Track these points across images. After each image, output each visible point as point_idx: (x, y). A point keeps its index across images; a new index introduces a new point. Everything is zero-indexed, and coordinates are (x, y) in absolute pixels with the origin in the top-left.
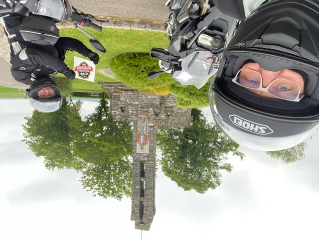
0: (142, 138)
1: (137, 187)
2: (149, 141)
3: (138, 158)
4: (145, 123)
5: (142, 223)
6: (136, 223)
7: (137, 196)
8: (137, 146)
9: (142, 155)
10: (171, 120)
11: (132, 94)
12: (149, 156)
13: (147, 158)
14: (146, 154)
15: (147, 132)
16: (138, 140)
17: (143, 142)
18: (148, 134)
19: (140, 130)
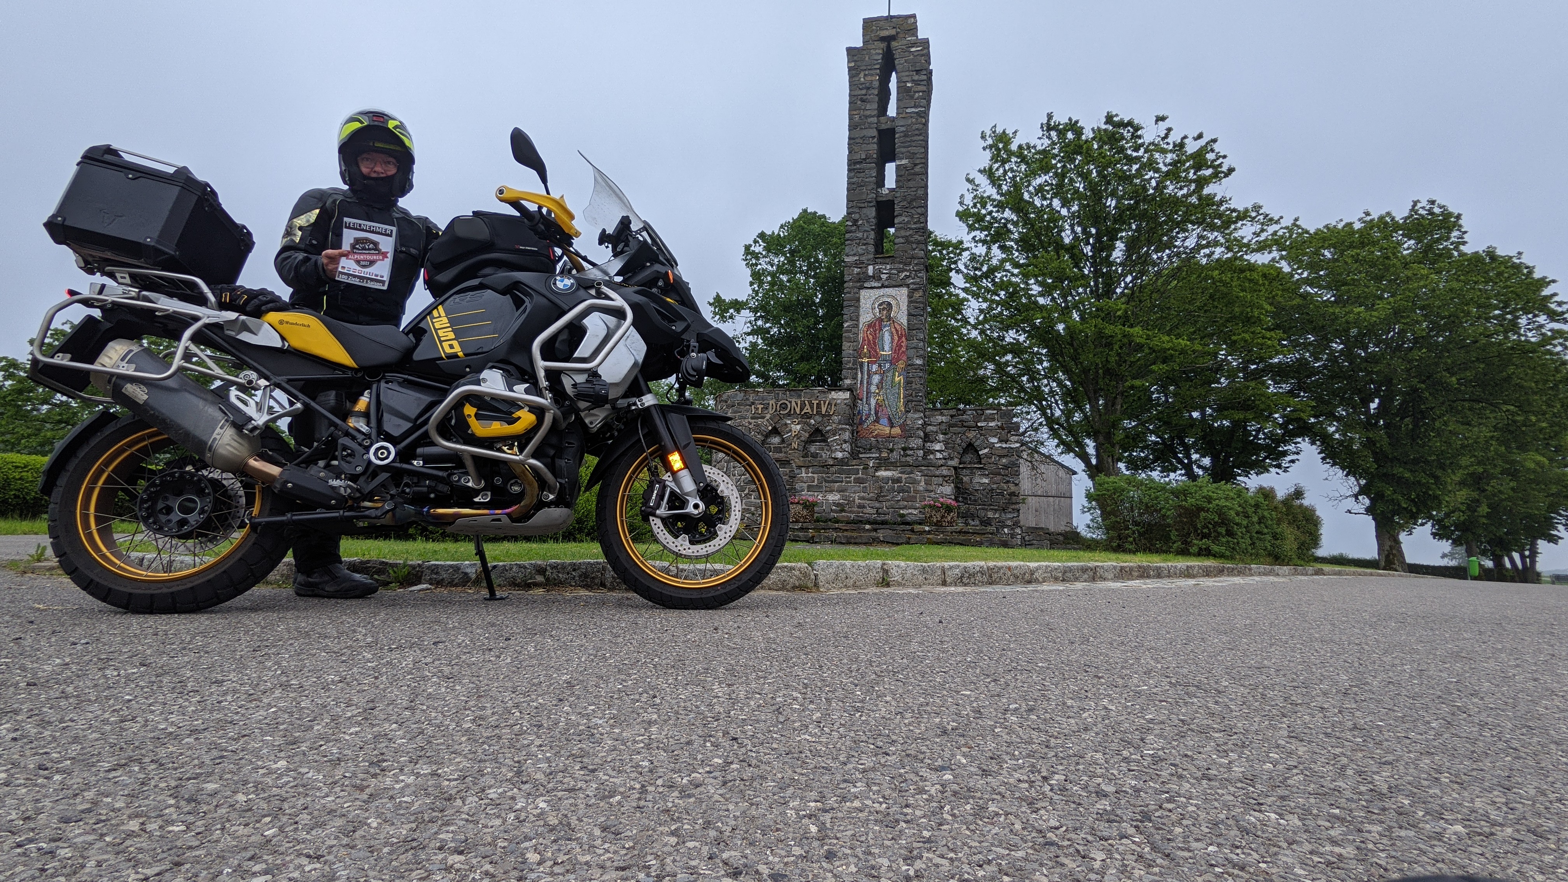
0: (887, 347)
2: (861, 336)
3: (900, 271)
5: (888, 39)
6: (915, 33)
7: (903, 129)
8: (906, 313)
9: (886, 283)
10: (763, 418)
11: (905, 508)
12: (859, 280)
13: (866, 273)
14: (872, 288)
15: (869, 371)
16: (900, 338)
17: (881, 330)
18: (862, 364)
19: (894, 375)
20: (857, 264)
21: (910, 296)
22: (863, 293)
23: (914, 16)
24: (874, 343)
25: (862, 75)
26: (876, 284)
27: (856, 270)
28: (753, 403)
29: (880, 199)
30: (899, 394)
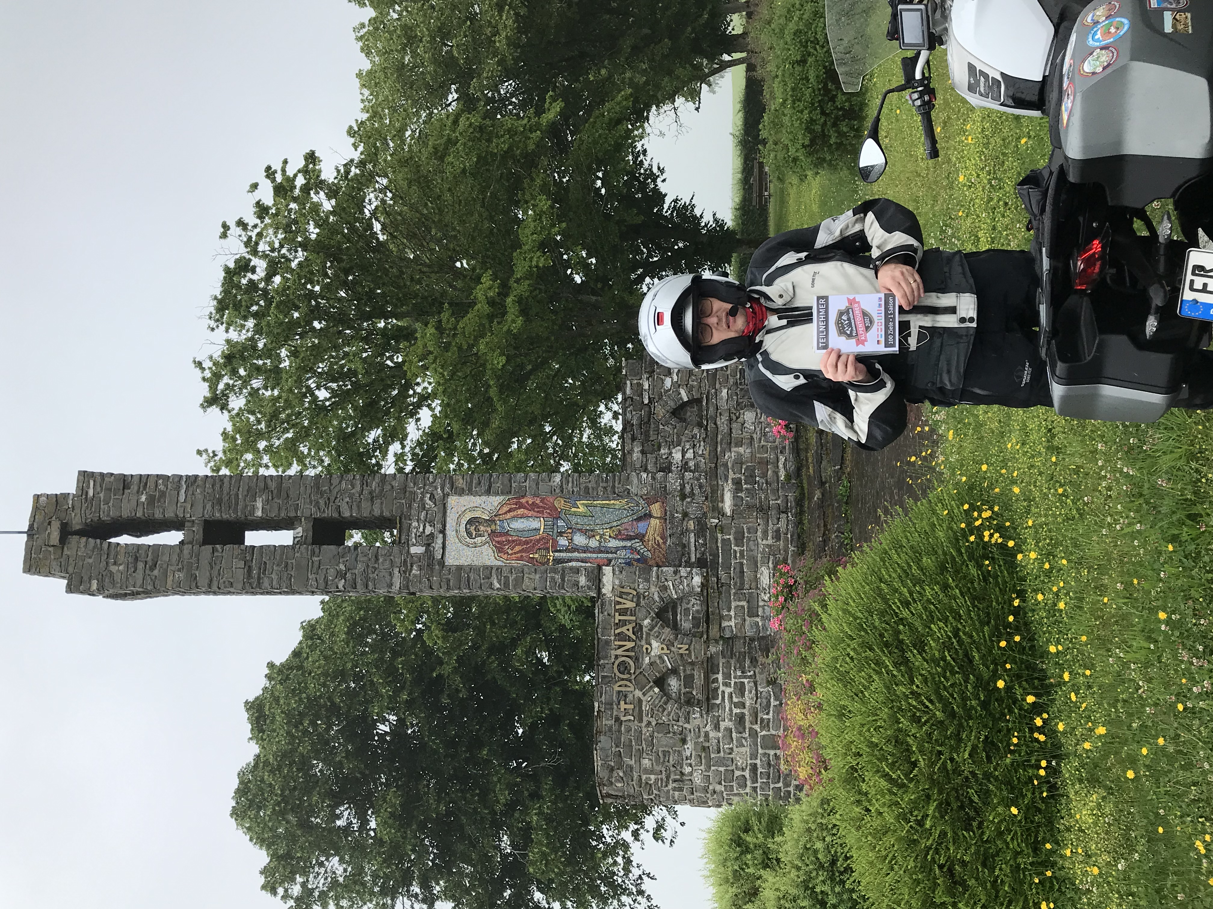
0: (534, 524)
1: (259, 504)
2: (514, 563)
3: (423, 507)
4: (613, 543)
5: (66, 532)
6: (65, 496)
7: (209, 506)
8: (484, 498)
9: (439, 526)
10: (640, 701)
11: (776, 473)
12: (430, 566)
13: (419, 557)
14: (444, 548)
15: (567, 550)
16: (521, 506)
17: (507, 534)
18: (557, 561)
19: (575, 514)
20: (406, 571)
21: (461, 492)
22: (451, 560)
23: (37, 497)
24: (526, 543)
25: (114, 569)
26: (440, 541)
27: (415, 571)
28: (617, 719)
29: (310, 540)
30: (602, 507)
